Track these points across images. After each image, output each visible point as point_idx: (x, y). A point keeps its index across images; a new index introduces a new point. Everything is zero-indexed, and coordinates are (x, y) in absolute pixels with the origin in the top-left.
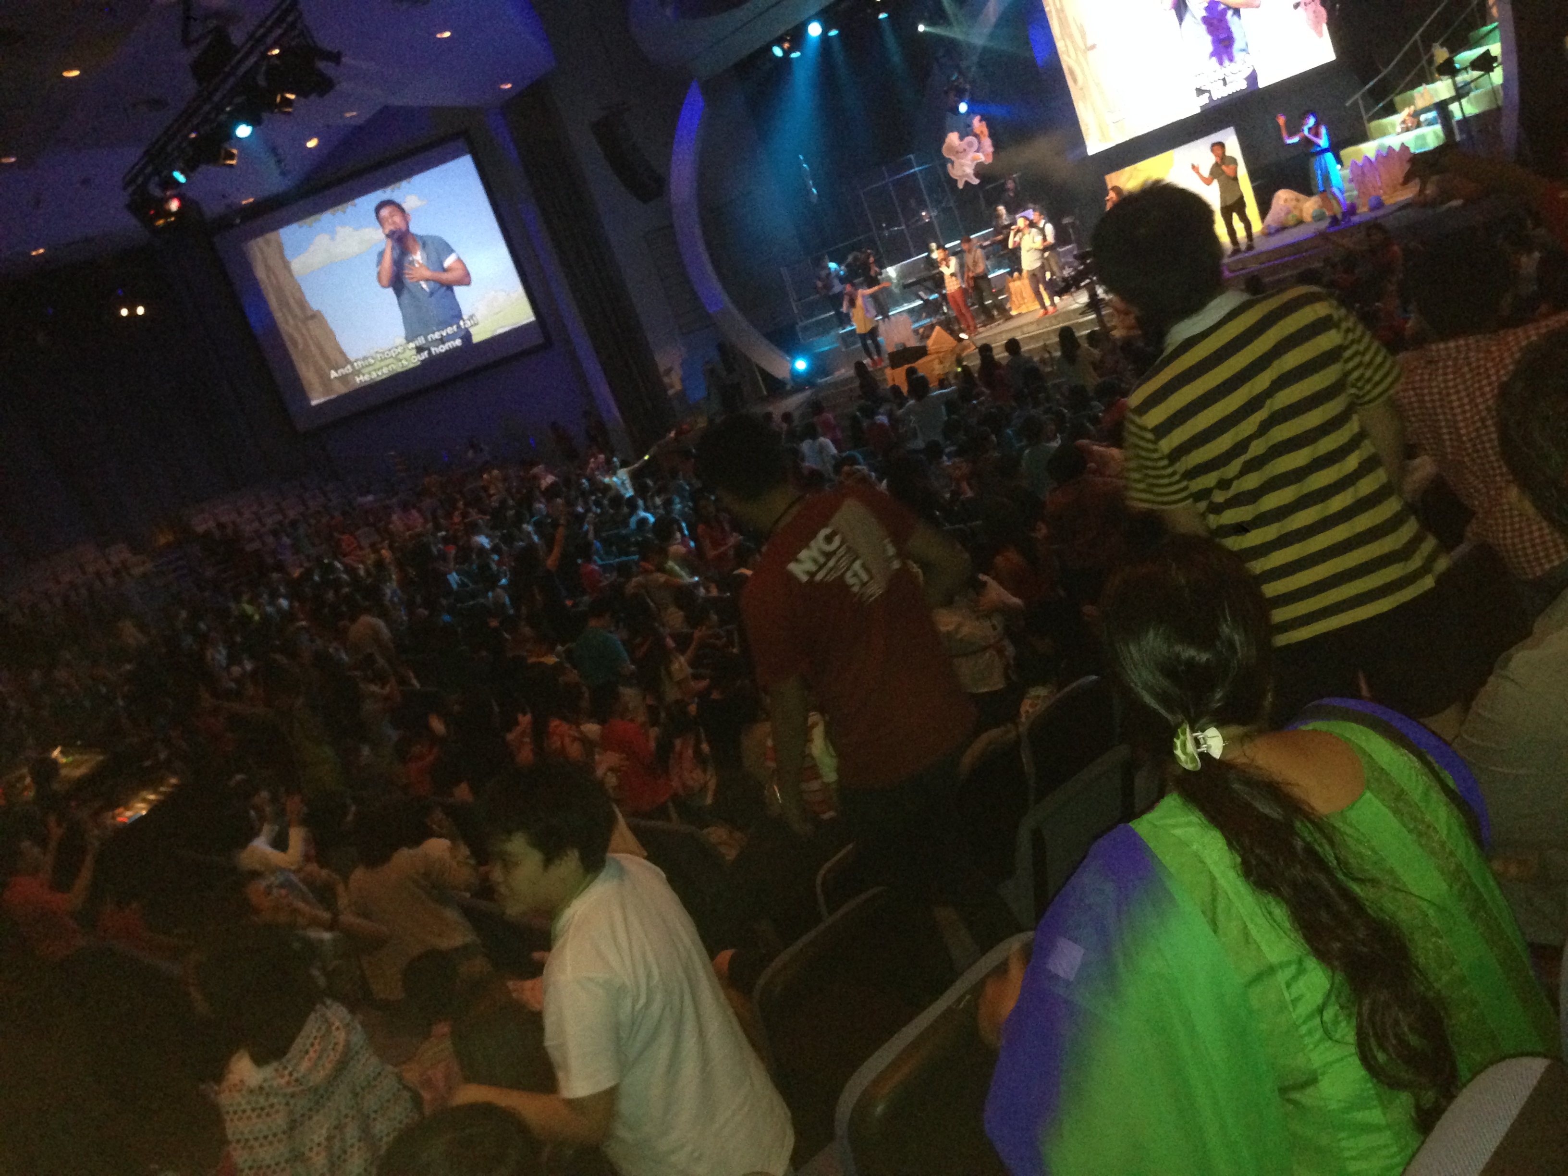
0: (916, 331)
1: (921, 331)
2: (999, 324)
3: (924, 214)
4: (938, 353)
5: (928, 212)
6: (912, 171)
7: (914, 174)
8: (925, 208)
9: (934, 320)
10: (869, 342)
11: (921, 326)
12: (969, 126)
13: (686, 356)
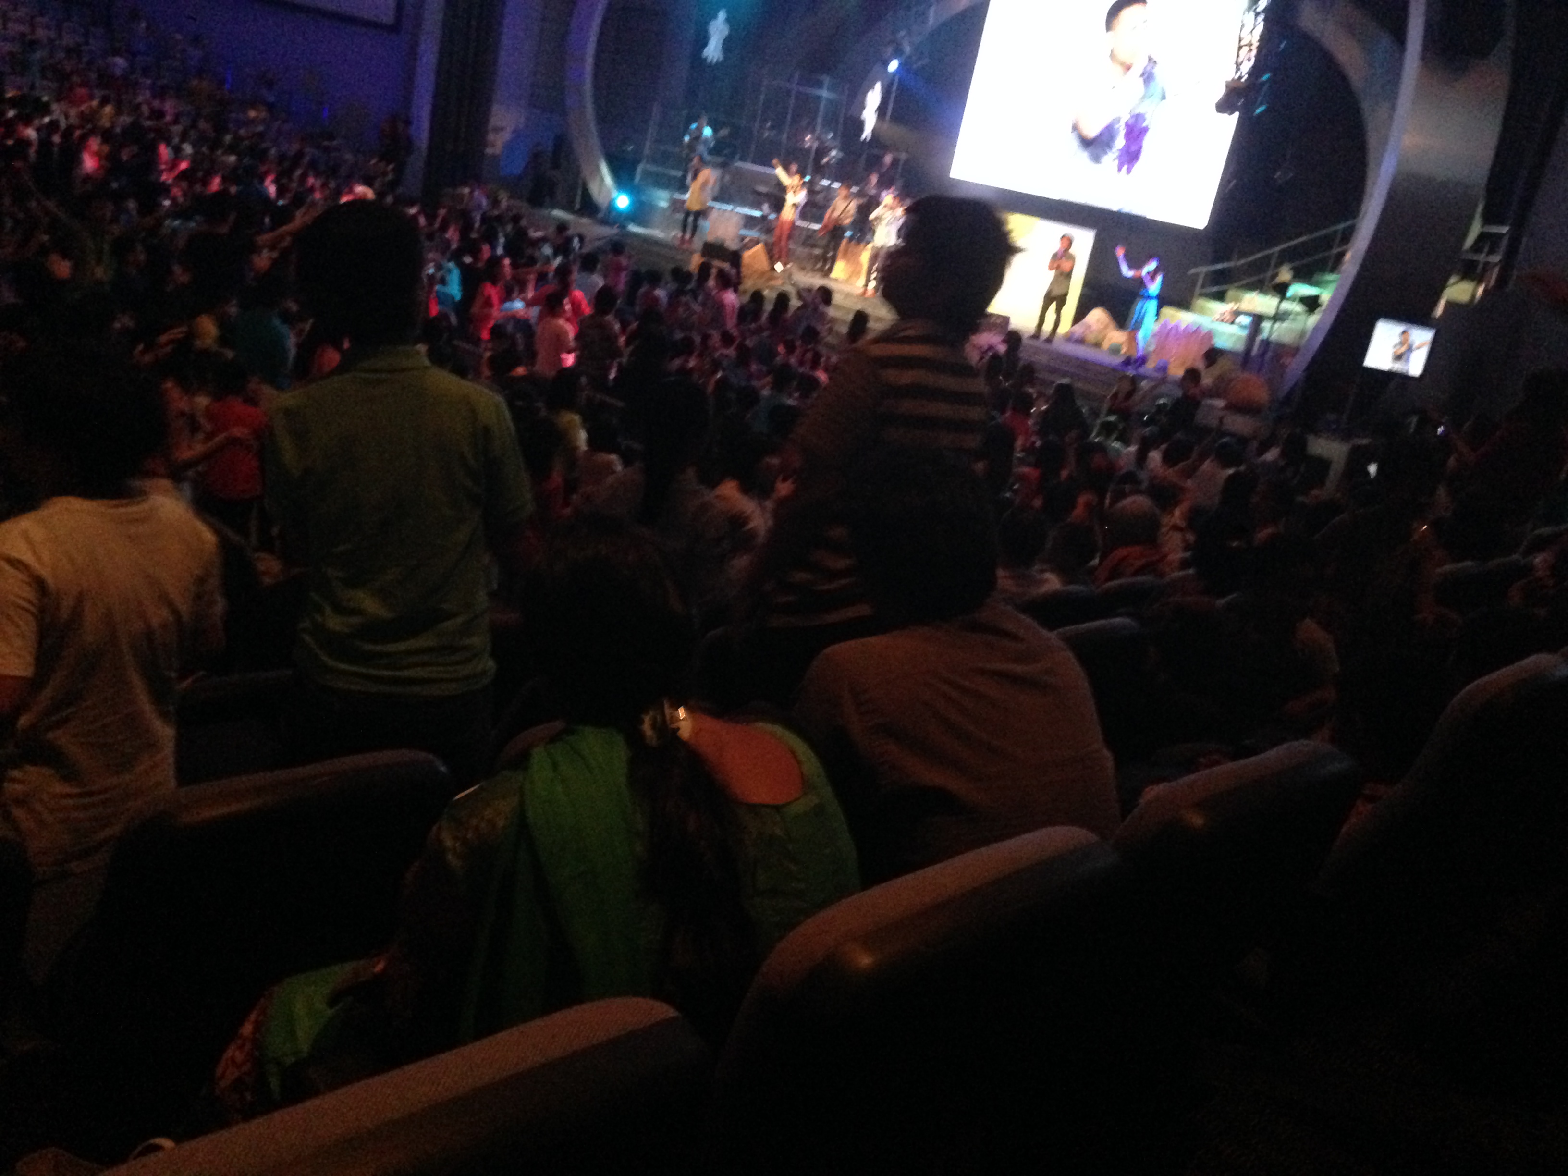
0: (743, 238)
1: (746, 239)
3: (808, 137)
4: (751, 267)
6: (821, 92)
7: (821, 96)
8: (812, 133)
9: (762, 238)
10: (691, 219)
11: (747, 235)
13: (521, 126)
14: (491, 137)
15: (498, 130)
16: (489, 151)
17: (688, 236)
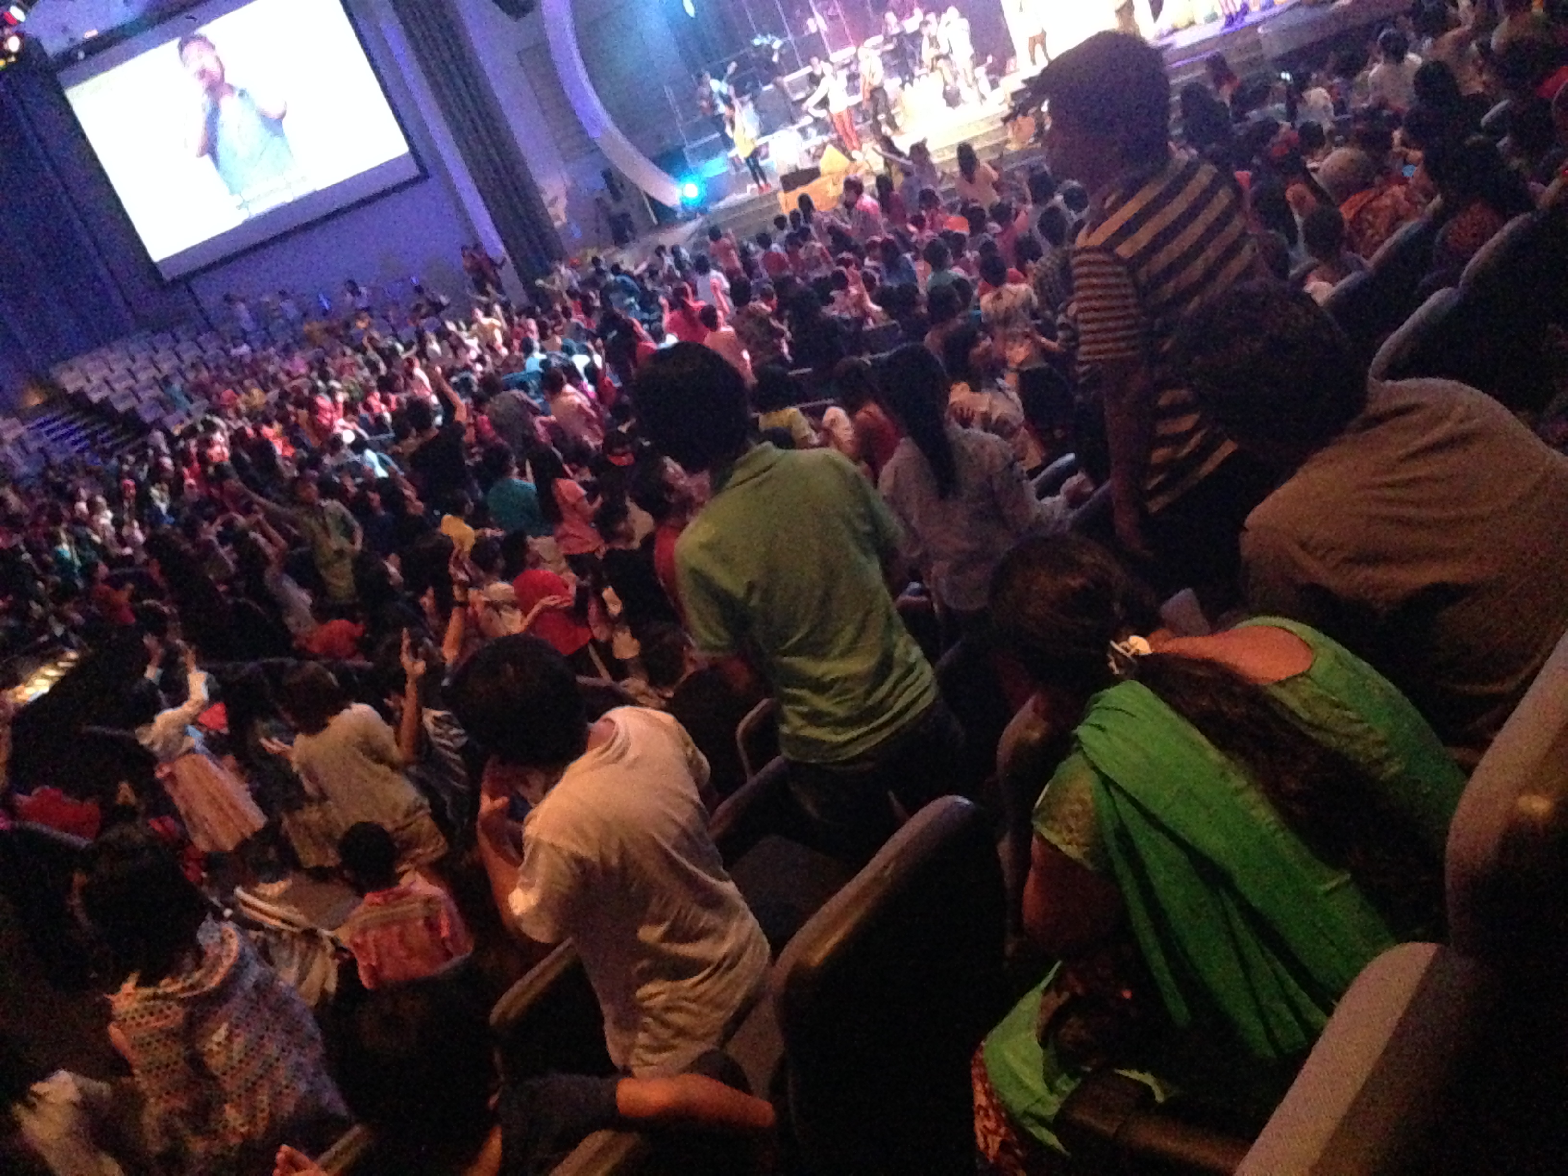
0: (808, 151)
1: (813, 151)
4: (830, 173)
11: (812, 146)
13: (569, 184)
14: (551, 211)
15: (553, 202)
16: (557, 224)
17: (762, 182)
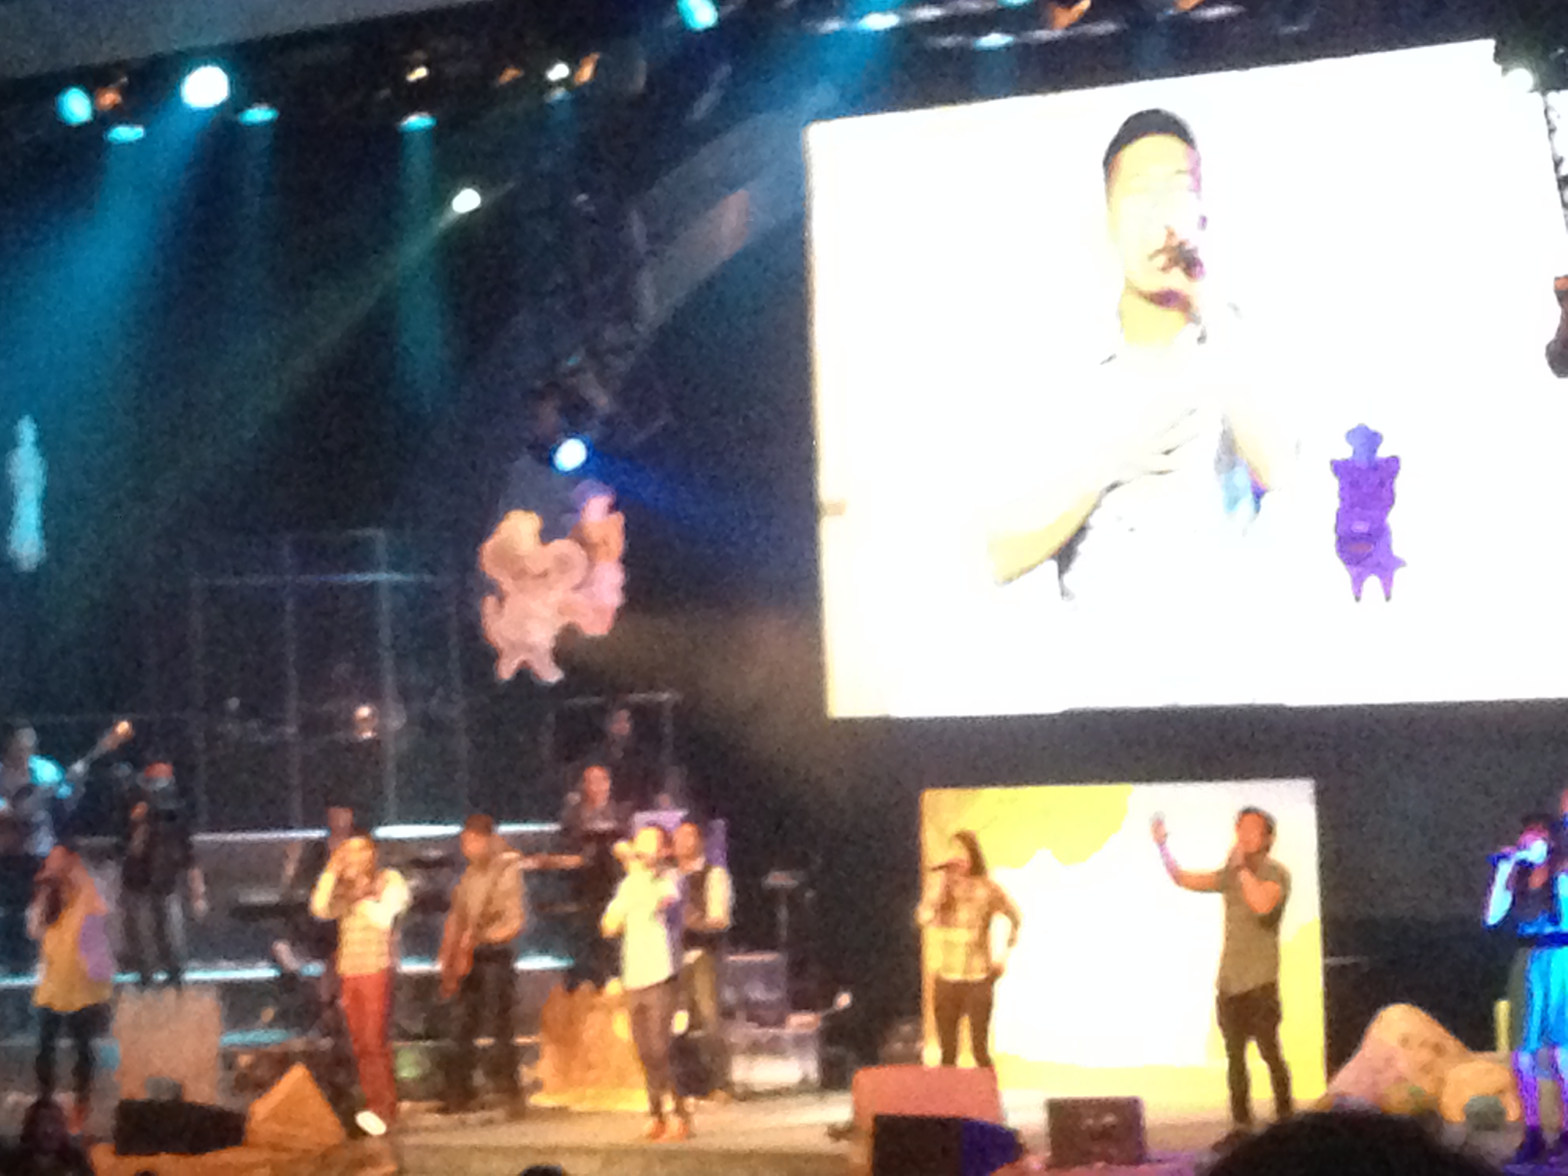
0: (228, 1059)
1: (244, 1060)
2: (490, 1122)
3: (364, 711)
4: (275, 1147)
5: (380, 713)
6: (368, 577)
7: (372, 587)
8: (373, 696)
9: (298, 1043)
10: (64, 1043)
11: (246, 1048)
12: (574, 509)
